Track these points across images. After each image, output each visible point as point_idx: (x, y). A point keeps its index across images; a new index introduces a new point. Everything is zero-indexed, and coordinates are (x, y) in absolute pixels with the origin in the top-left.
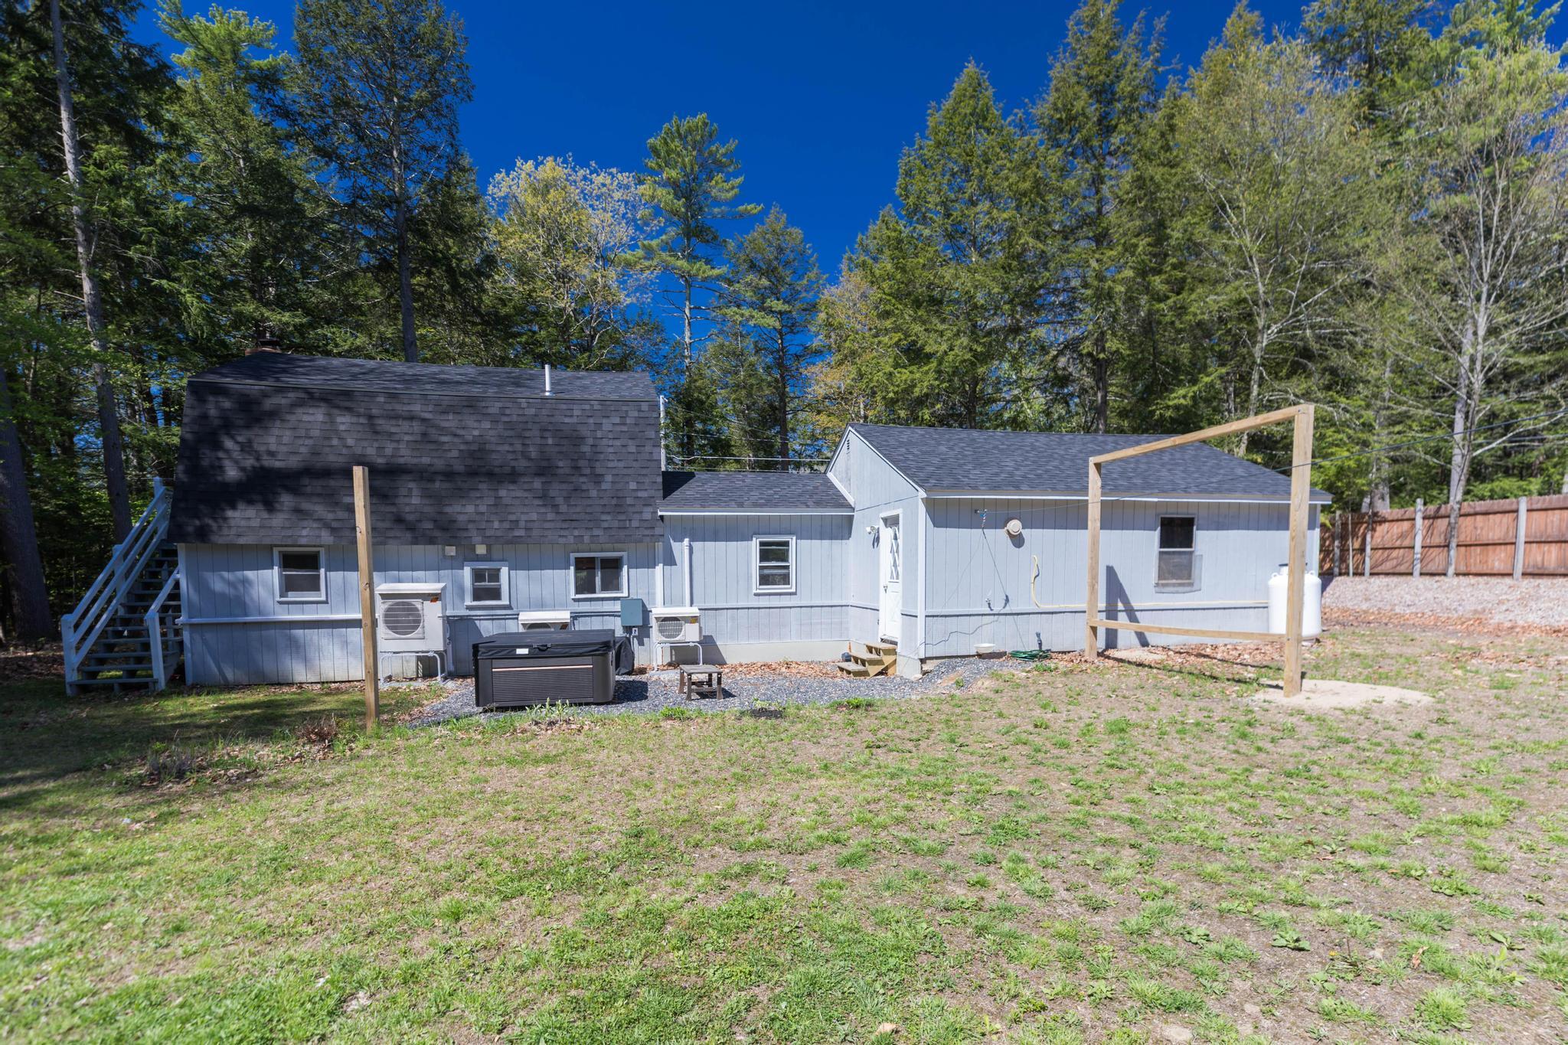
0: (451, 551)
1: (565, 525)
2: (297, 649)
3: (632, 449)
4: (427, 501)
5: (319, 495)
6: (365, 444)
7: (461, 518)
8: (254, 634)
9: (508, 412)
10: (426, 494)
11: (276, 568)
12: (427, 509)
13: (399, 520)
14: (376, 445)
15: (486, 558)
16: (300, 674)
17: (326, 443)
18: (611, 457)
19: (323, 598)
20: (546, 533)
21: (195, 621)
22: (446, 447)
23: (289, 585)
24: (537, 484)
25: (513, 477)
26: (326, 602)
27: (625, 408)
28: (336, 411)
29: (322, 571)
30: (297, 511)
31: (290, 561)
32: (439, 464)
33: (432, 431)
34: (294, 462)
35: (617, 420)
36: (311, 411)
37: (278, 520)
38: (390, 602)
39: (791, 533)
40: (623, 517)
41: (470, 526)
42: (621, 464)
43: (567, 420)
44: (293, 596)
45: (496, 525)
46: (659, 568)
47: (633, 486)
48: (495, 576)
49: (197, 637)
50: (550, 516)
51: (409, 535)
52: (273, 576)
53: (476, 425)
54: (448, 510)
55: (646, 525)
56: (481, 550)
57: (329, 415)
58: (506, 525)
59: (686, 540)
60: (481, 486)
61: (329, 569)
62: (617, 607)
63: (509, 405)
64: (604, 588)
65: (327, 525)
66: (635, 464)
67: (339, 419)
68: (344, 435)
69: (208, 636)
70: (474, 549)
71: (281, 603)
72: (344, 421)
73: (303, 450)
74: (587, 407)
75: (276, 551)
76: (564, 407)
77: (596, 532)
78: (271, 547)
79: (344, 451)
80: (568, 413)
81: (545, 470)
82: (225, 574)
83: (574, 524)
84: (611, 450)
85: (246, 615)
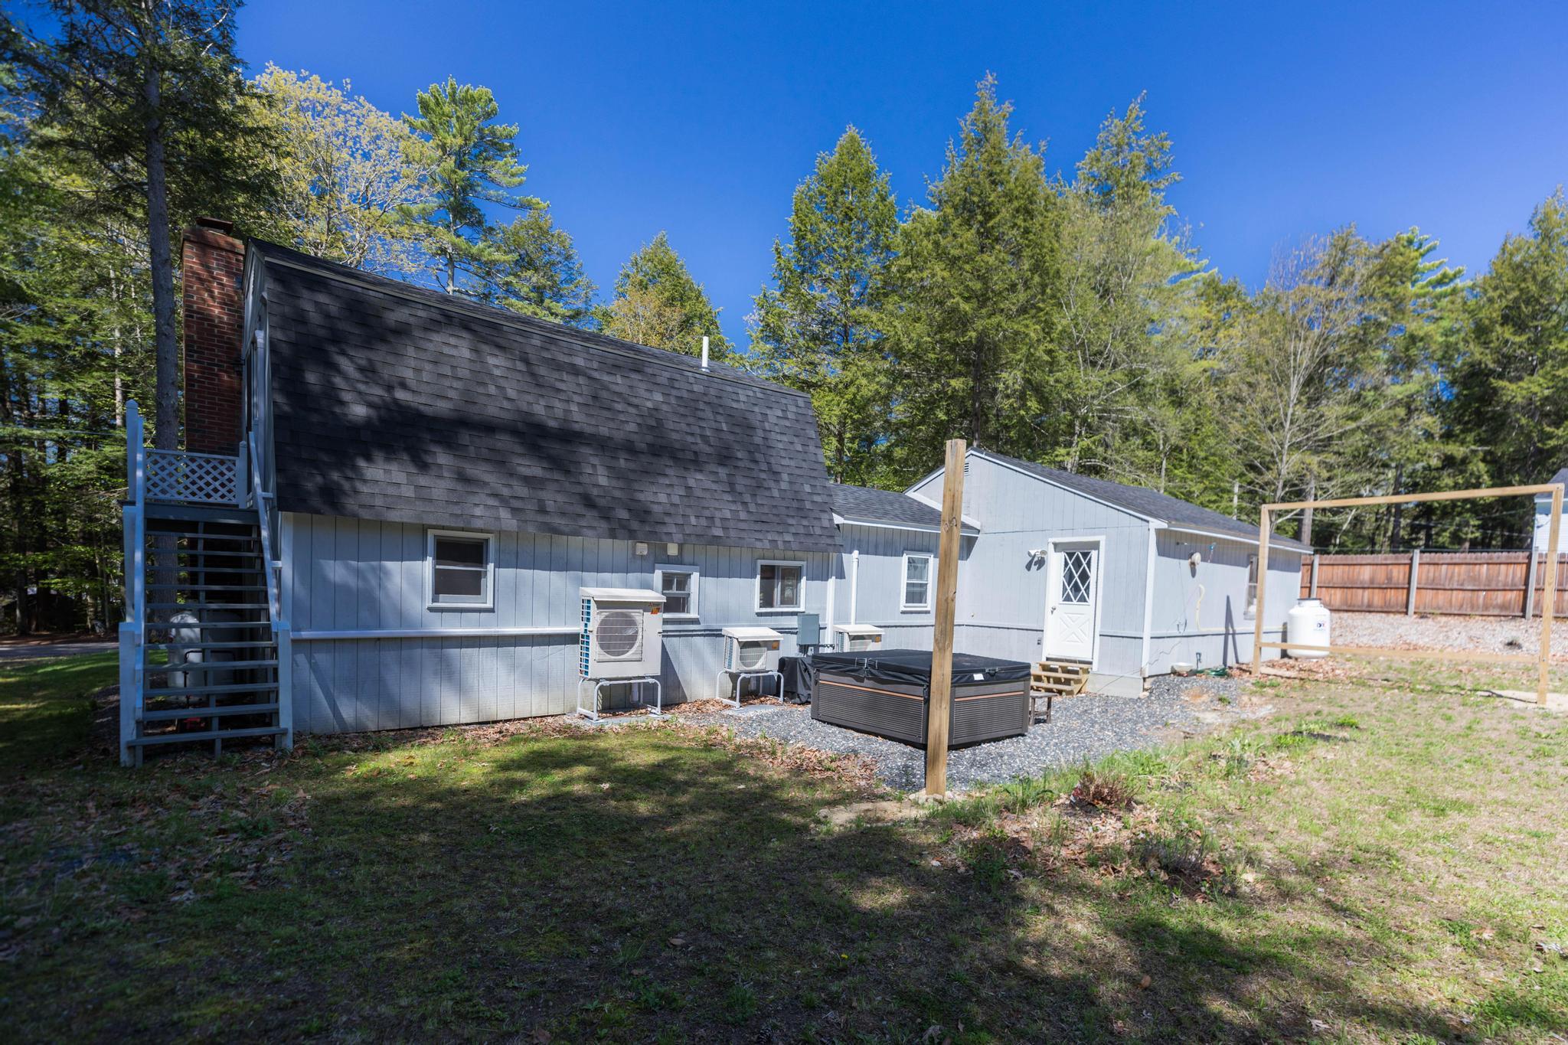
0: (642, 549)
1: (757, 527)
2: (450, 675)
3: (799, 448)
4: (614, 483)
5: (487, 460)
6: (530, 398)
7: (656, 508)
8: (389, 656)
9: (677, 385)
10: (615, 473)
11: (430, 560)
12: (617, 494)
13: (589, 502)
14: (542, 402)
15: (678, 560)
16: (452, 709)
17: (481, 390)
18: (783, 453)
19: (489, 605)
20: (744, 535)
21: (305, 634)
22: (622, 417)
23: (444, 584)
24: (723, 472)
25: (695, 462)
26: (492, 610)
27: (784, 401)
28: (485, 348)
29: (491, 566)
30: (463, 478)
31: (447, 550)
32: (618, 436)
33: (604, 394)
34: (443, 407)
35: (780, 414)
36: (452, 341)
37: (440, 487)
38: (606, 613)
39: (929, 551)
40: (805, 522)
41: (667, 519)
42: (792, 463)
43: (735, 405)
44: (447, 601)
45: (693, 520)
46: (832, 581)
47: (807, 488)
48: (683, 581)
49: (301, 658)
50: (743, 515)
51: (603, 525)
52: (426, 568)
53: (646, 395)
54: (641, 497)
55: (826, 533)
56: (673, 550)
57: (476, 351)
58: (703, 522)
59: (856, 552)
60: (668, 471)
61: (498, 565)
62: (793, 622)
63: (678, 377)
64: (783, 602)
65: (504, 501)
66: (804, 465)
67: (491, 361)
68: (503, 383)
69: (322, 658)
70: (665, 548)
71: (431, 610)
72: (496, 362)
73: (452, 394)
74: (751, 393)
75: (431, 533)
76: (729, 389)
77: (788, 538)
78: (424, 529)
79: (506, 404)
80: (734, 397)
81: (725, 457)
82: (354, 563)
83: (765, 527)
84: (780, 446)
85: (380, 626)
